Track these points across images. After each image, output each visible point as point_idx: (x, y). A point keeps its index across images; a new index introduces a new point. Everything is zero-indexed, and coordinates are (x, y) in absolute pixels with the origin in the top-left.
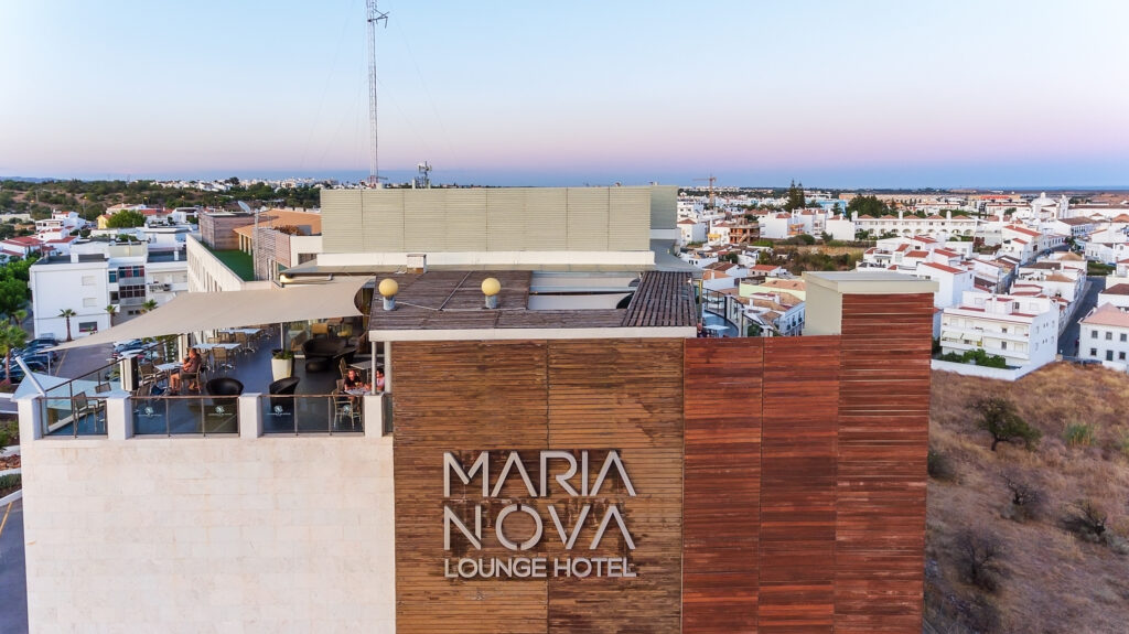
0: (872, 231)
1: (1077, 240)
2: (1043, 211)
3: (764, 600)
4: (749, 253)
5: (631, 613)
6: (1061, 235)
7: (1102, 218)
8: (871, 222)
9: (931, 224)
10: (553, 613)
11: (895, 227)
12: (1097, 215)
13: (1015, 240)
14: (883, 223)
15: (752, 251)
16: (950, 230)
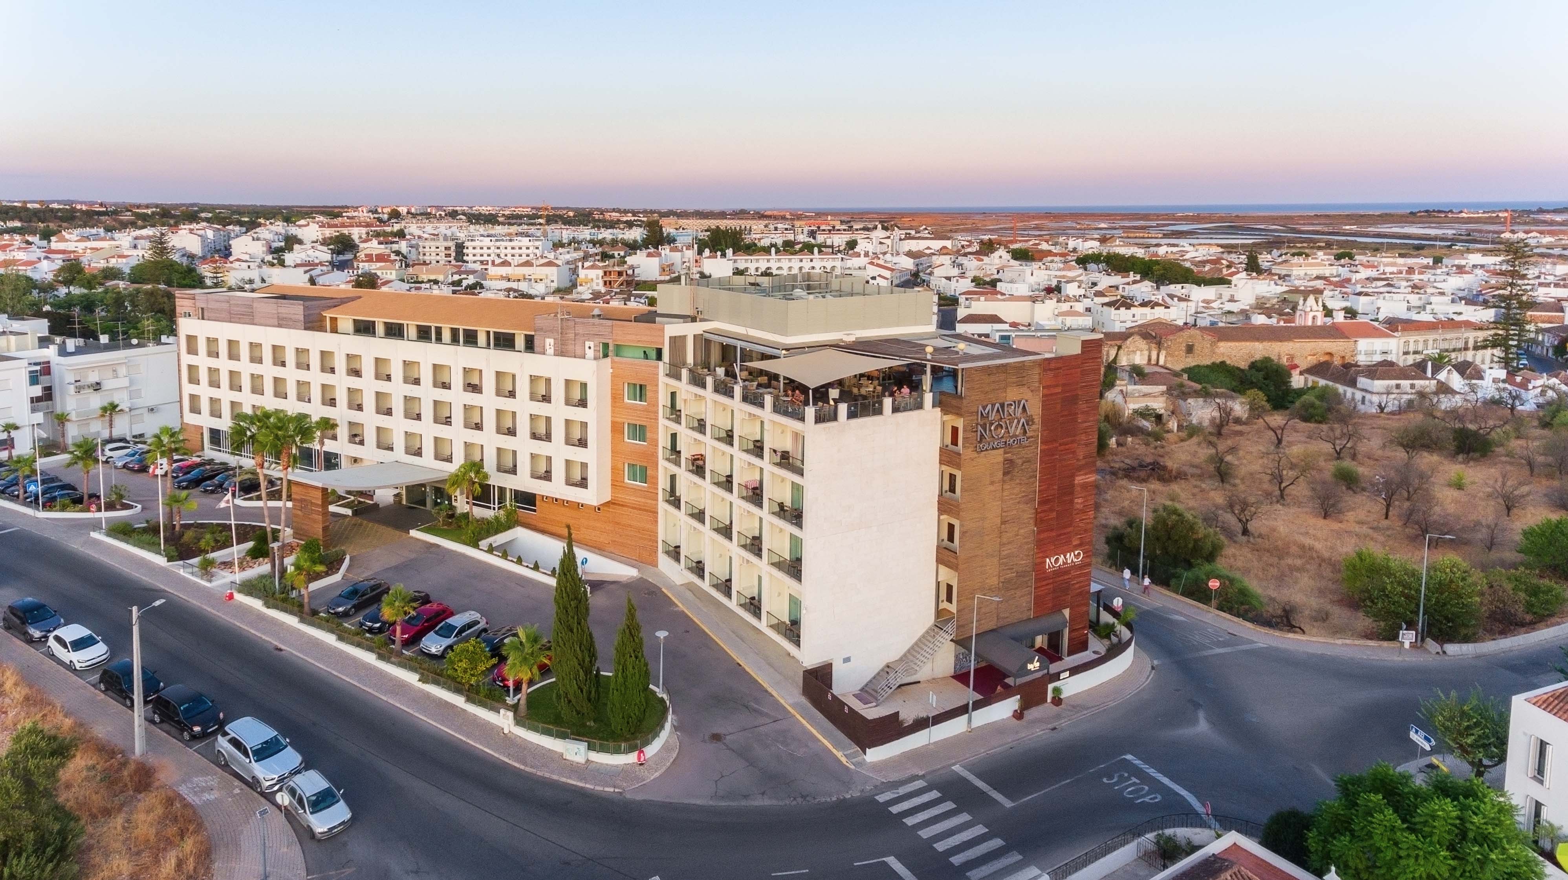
0: (747, 269)
1: (921, 274)
2: (881, 243)
3: (1060, 445)
4: (638, 299)
5: (1026, 456)
6: (907, 269)
7: (932, 251)
8: (746, 260)
9: (801, 261)
10: (1005, 460)
11: (768, 265)
12: (928, 248)
13: (879, 276)
14: (757, 260)
15: (640, 296)
16: (817, 267)
